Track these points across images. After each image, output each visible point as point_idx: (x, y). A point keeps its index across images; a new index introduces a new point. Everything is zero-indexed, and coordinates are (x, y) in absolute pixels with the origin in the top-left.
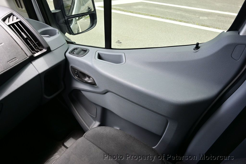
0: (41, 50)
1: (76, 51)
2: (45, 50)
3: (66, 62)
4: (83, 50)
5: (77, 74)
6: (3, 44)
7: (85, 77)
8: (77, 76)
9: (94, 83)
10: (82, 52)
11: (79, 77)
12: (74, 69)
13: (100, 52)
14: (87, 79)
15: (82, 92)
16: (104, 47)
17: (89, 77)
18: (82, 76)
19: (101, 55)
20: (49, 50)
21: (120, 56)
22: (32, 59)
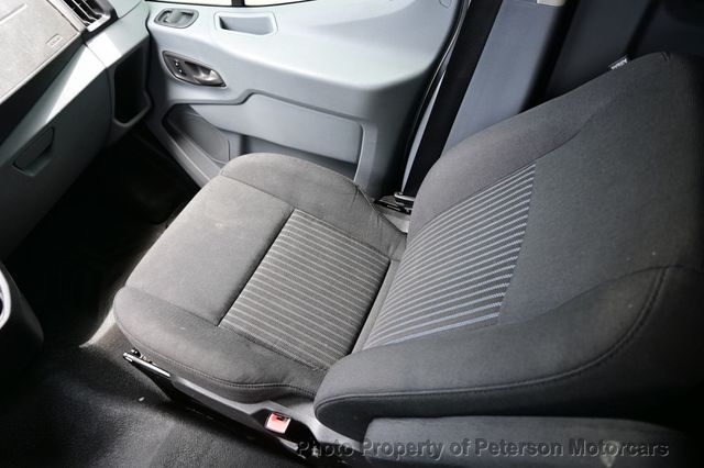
0: (98, 17)
1: (169, 17)
2: (106, 18)
3: (150, 43)
4: (184, 13)
5: (179, 67)
6: (26, 6)
7: (198, 73)
8: (178, 73)
9: (219, 82)
10: (184, 18)
11: (183, 74)
12: (170, 58)
13: (223, 15)
14: (202, 76)
15: (193, 107)
16: (230, 4)
17: (207, 71)
18: (191, 70)
19: (226, 22)
20: (114, 18)
21: (266, 21)
22: (86, 37)
